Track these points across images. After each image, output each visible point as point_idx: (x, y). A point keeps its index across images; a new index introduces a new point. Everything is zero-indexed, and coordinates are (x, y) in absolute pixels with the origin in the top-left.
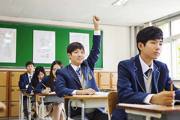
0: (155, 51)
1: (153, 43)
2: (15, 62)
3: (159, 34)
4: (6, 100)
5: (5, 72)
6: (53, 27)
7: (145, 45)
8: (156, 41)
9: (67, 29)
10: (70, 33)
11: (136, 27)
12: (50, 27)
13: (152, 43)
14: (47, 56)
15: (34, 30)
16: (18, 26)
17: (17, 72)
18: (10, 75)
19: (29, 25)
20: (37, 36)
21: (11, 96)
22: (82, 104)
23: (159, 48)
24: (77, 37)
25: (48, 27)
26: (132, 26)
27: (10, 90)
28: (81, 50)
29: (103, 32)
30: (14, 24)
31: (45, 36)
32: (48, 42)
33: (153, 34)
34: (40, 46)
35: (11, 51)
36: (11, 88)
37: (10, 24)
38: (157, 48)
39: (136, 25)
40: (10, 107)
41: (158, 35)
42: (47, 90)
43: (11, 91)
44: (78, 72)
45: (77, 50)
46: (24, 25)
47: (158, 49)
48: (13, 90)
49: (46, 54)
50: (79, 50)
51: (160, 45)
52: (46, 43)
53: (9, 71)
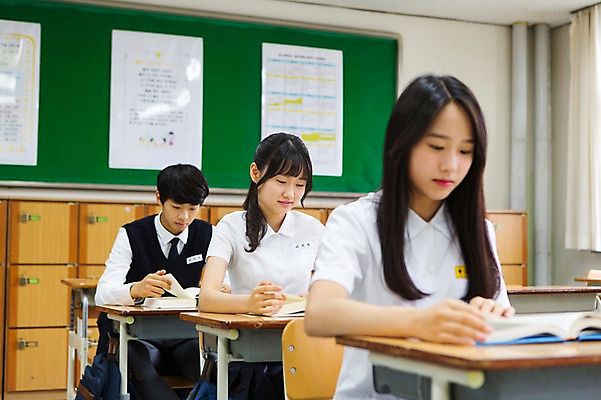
2: (35, 164)
6: (192, 20)
10: (264, 44)
11: (532, 29)
14: (169, 139)
15: (114, 32)
16: (50, 9)
17: (41, 204)
18: (10, 217)
19: (93, 10)
20: (126, 56)
21: (15, 306)
24: (292, 62)
25: (174, 18)
26: (517, 23)
27: (12, 281)
29: (399, 43)
30: (32, 2)
31: (158, 55)
32: (175, 82)
34: (141, 95)
35: (17, 117)
36: (17, 271)
39: (533, 20)
40: (9, 354)
43: (16, 285)
46: (74, 7)
48: (23, 282)
49: (163, 131)
52: (163, 84)
53: (8, 200)
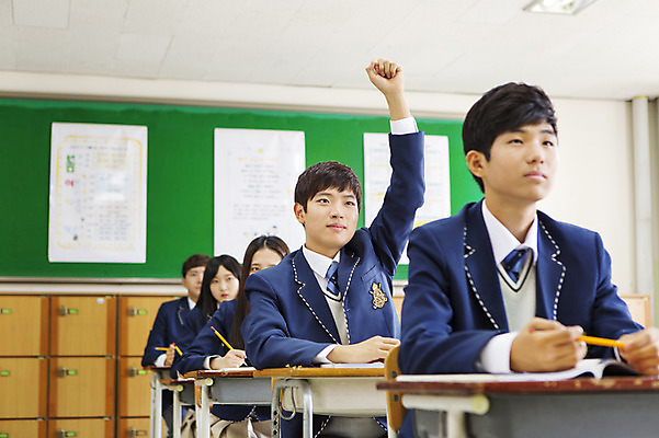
0: (526, 168)
1: (516, 141)
2: (144, 261)
3: (532, 105)
4: (107, 413)
5: (101, 300)
6: (292, 115)
7: (488, 158)
8: (523, 132)
9: (354, 120)
11: (654, 102)
12: (283, 115)
13: (510, 142)
15: (216, 130)
16: (156, 113)
17: (148, 299)
18: (119, 310)
19: (196, 111)
20: (229, 154)
21: (126, 402)
22: (306, 396)
23: (539, 158)
25: (275, 114)
26: (637, 97)
27: (122, 373)
28: (346, 193)
30: (137, 107)
31: (261, 151)
32: (277, 177)
33: (509, 110)
34: (244, 191)
35: (125, 216)
36: (126, 363)
37: (123, 108)
38: (530, 159)
39: (653, 94)
41: (529, 111)
42: (233, 361)
43: (126, 377)
44: (331, 280)
45: (326, 191)
46: (178, 109)
47: (534, 161)
48: (131, 373)
50: (333, 191)
51: (545, 143)
52: (266, 179)
53: (117, 296)
